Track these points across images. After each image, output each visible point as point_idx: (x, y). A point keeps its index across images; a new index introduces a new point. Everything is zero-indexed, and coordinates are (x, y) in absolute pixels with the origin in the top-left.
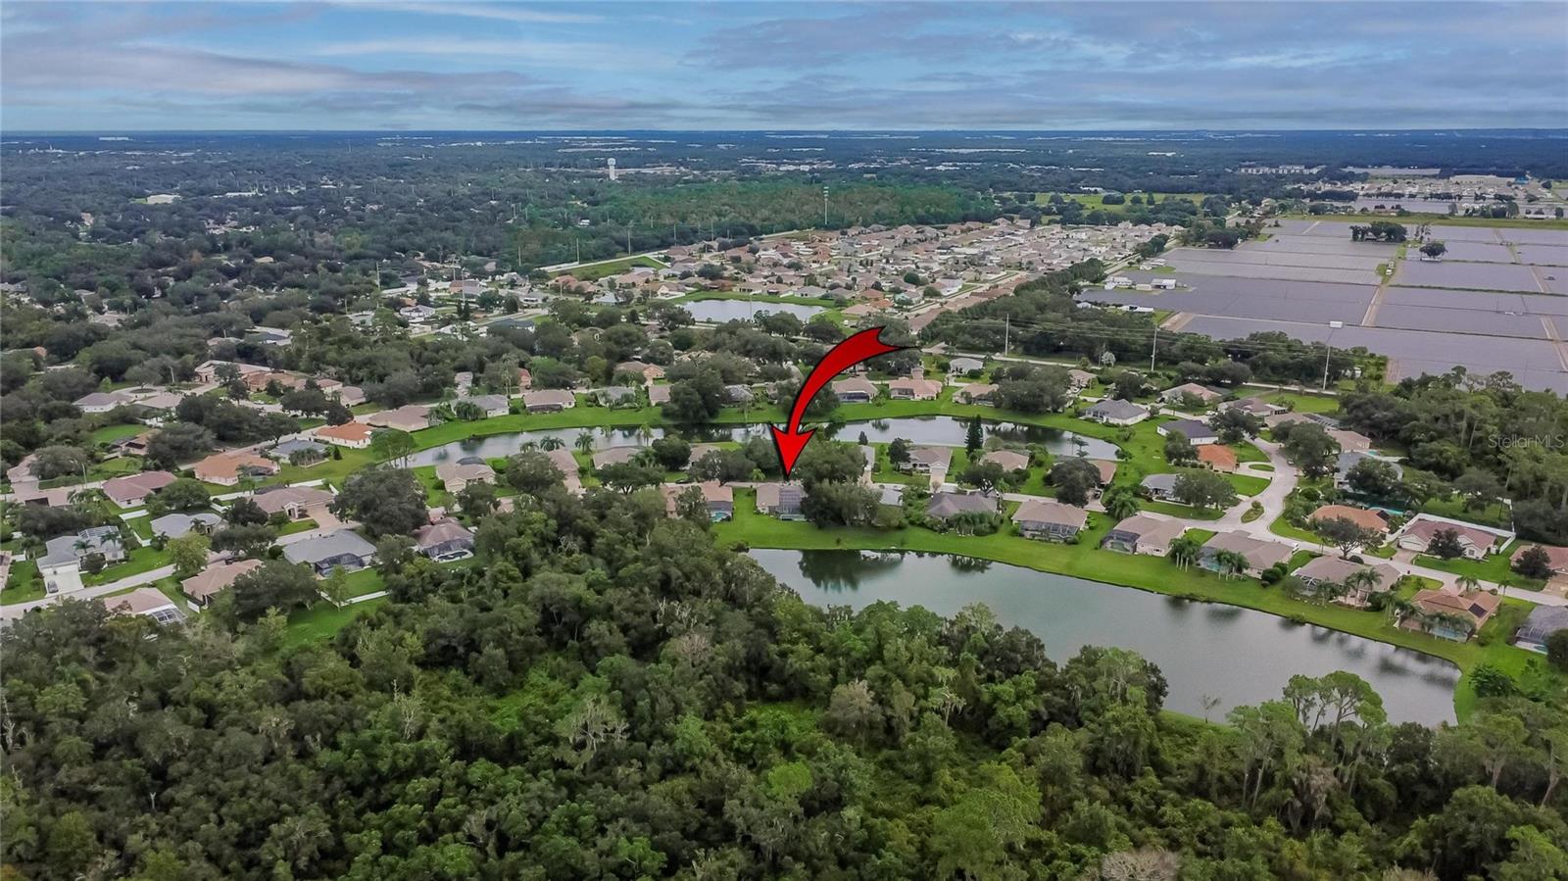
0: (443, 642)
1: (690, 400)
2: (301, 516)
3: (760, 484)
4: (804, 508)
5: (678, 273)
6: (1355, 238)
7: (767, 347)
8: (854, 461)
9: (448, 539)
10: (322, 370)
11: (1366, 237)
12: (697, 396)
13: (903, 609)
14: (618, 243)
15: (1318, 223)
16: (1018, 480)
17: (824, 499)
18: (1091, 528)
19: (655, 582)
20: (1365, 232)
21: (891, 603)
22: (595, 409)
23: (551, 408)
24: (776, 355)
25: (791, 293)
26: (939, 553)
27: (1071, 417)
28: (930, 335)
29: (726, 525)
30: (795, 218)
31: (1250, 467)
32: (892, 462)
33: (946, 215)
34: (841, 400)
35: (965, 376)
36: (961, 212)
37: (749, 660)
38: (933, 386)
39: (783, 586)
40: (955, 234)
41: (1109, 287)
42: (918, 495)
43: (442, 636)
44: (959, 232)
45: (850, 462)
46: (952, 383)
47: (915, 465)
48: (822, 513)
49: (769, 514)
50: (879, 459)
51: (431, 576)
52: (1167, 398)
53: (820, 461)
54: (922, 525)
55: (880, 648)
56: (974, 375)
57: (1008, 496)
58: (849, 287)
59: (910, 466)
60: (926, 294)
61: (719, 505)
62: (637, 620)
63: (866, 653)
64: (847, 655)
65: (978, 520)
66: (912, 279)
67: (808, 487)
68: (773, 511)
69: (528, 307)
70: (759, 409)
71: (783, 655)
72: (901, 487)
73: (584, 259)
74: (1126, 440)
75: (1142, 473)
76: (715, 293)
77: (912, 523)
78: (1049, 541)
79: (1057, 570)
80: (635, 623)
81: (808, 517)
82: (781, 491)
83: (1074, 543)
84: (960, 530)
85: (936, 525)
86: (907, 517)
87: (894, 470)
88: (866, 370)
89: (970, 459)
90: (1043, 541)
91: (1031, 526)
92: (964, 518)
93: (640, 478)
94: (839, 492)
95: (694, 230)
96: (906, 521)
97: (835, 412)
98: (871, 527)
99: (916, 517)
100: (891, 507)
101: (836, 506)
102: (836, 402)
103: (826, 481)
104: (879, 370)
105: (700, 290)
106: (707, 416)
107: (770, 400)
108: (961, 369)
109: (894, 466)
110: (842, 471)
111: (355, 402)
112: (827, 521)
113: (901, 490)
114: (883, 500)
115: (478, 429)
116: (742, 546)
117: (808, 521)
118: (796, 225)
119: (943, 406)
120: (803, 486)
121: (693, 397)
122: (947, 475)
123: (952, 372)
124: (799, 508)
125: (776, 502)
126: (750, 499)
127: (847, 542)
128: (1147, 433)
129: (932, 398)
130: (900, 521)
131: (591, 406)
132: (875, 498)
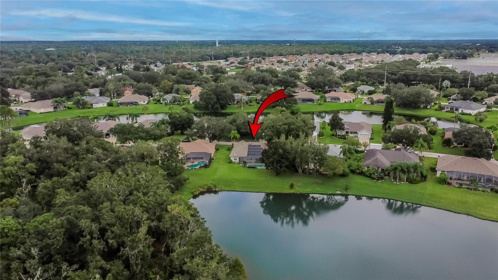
1: (210, 99)
3: (235, 143)
4: (264, 158)
5: (229, 63)
7: (259, 78)
10: (23, 87)
12: (214, 96)
15: (494, 54)
17: (280, 150)
22: (158, 105)
23: (132, 103)
27: (436, 110)
29: (203, 171)
32: (331, 130)
33: (342, 51)
34: (298, 101)
35: (366, 94)
36: (349, 51)
38: (351, 96)
40: (347, 56)
42: (354, 151)
46: (360, 96)
47: (347, 132)
48: (278, 161)
49: (239, 163)
50: (323, 128)
52: (489, 102)
53: (280, 124)
54: (362, 174)
56: (371, 93)
59: (344, 133)
60: (339, 68)
65: (412, 170)
67: (269, 141)
68: (243, 162)
72: (339, 146)
74: (481, 121)
77: (353, 172)
78: (477, 189)
81: (267, 166)
82: (249, 146)
84: (395, 178)
85: (374, 174)
86: (348, 167)
87: (333, 135)
88: (312, 91)
89: (386, 129)
90: (471, 189)
91: (454, 176)
92: (400, 168)
93: (142, 134)
94: (293, 145)
95: (241, 54)
96: (347, 170)
97: (295, 107)
98: (319, 174)
99: (357, 167)
100: (336, 158)
101: (291, 157)
102: (295, 102)
103: (283, 137)
104: (319, 91)
105: (237, 68)
106: (219, 108)
107: (257, 101)
108: (363, 91)
109: (333, 132)
110: (297, 131)
111: (27, 100)
112: (283, 169)
113: (340, 148)
114: (329, 153)
115: (84, 113)
116: (211, 189)
117: (267, 169)
118: (282, 54)
119: (357, 106)
120: (266, 142)
121: (211, 97)
122: (371, 139)
123: (359, 92)
124: (260, 159)
125: (245, 154)
126: (228, 152)
127: (300, 187)
128: (492, 118)
129: (350, 102)
130: (343, 170)
131: (156, 103)
132: (322, 151)
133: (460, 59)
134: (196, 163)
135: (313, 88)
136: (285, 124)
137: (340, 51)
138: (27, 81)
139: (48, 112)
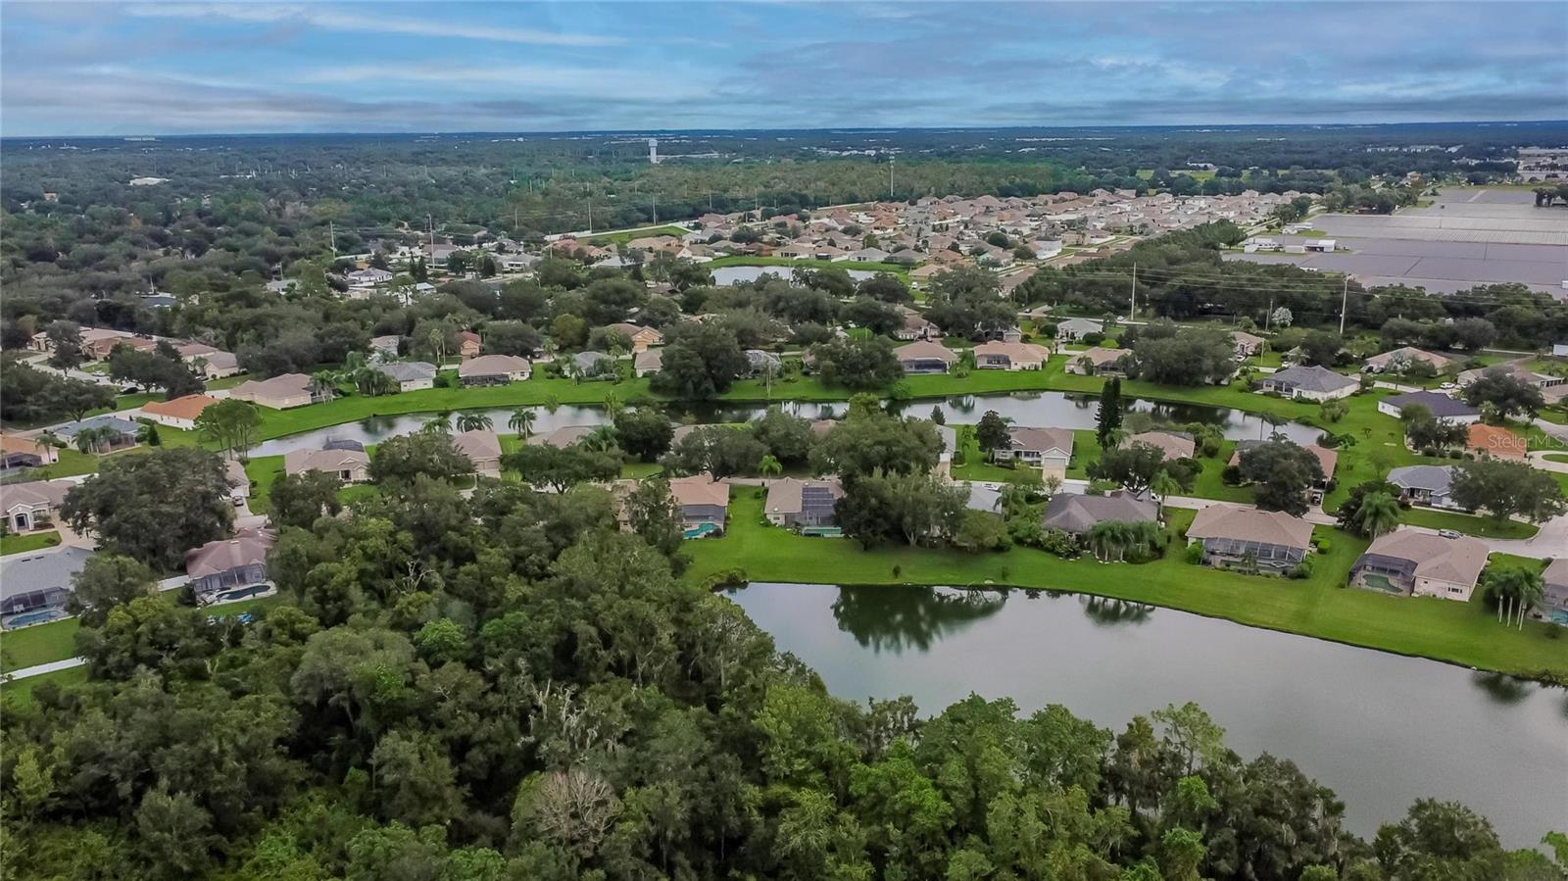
0: (94, 770)
1: (690, 368)
2: (38, 527)
3: (773, 481)
4: (840, 515)
5: (707, 239)
6: (1539, 203)
7: (804, 303)
8: (924, 443)
9: (239, 563)
10: (198, 334)
11: (1553, 201)
12: (699, 361)
13: (1024, 714)
14: (641, 210)
15: (1482, 192)
16: (1184, 476)
17: (874, 502)
18: (1322, 551)
19: (545, 649)
20: (1551, 196)
21: (1001, 703)
22: (557, 381)
23: (494, 380)
24: (816, 313)
25: (845, 258)
26: (1064, 592)
27: (1242, 391)
28: (1028, 295)
29: (713, 543)
30: (856, 190)
31: (1544, 457)
32: (982, 449)
33: (1034, 186)
34: (907, 369)
35: (1079, 343)
36: (1051, 182)
37: (696, 824)
38: (1036, 354)
39: (789, 659)
40: (1046, 203)
41: (1250, 249)
42: (1026, 498)
43: (97, 758)
44: (1050, 203)
45: (917, 442)
46: (1062, 351)
47: (1017, 454)
48: (870, 523)
49: (784, 527)
50: (962, 443)
51: (154, 631)
52: (1375, 367)
53: (869, 442)
54: (1037, 545)
55: (978, 807)
56: (1092, 340)
57: (1174, 501)
58: (918, 249)
59: (1009, 455)
60: (1017, 255)
61: (701, 512)
62: (488, 728)
63: (945, 817)
64: (905, 817)
65: (1132, 537)
66: (999, 241)
67: (848, 482)
68: (792, 522)
69: (511, 271)
70: (788, 381)
71: (771, 809)
72: (997, 485)
73: (597, 227)
74: (1334, 420)
75: (1382, 464)
76: (751, 259)
77: (1020, 541)
78: (1255, 572)
79: (1280, 623)
80: (480, 735)
81: (846, 532)
82: (806, 489)
83: (1301, 576)
84: (1101, 553)
85: (1060, 545)
86: (1010, 533)
87: (986, 460)
88: (941, 336)
89: (1105, 445)
90: (1245, 573)
91: (1220, 549)
92: (1109, 533)
93: (578, 468)
94: (898, 490)
95: (735, 201)
96: (1009, 539)
97: (899, 387)
98: (952, 547)
99: (1026, 532)
100: (984, 515)
101: (894, 513)
102: (898, 370)
103: (878, 472)
104: (960, 335)
105: (732, 255)
106: (714, 390)
107: (804, 370)
108: (1073, 334)
109: (985, 454)
110: (905, 457)
111: (226, 373)
112: (878, 538)
113: (998, 491)
114: (971, 505)
115: (384, 406)
116: (736, 578)
117: (847, 537)
118: (856, 197)
119: (1051, 379)
120: (840, 481)
121: (693, 364)
122: (1070, 468)
123: (1062, 337)
124: (832, 516)
125: (796, 507)
126: (756, 503)
127: (912, 573)
128: (1364, 411)
129: (1036, 369)
130: (999, 539)
131: (552, 378)
132: (957, 500)
133: (1373, 212)
134: (696, 527)
135: (944, 327)
136: (880, 443)
137: (1026, 184)
138: (206, 318)
139: (300, 407)
